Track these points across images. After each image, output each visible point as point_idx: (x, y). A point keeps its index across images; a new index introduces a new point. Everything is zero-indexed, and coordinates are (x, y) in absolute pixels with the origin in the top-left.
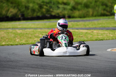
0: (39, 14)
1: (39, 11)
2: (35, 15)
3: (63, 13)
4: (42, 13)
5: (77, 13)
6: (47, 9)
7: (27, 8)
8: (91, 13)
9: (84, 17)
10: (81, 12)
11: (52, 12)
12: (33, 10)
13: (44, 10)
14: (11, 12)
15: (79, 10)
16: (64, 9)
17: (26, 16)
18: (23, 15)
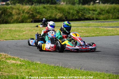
0: (77, 17)
1: (77, 15)
2: (74, 18)
3: (93, 16)
4: (79, 16)
5: (102, 17)
6: (82, 14)
7: (69, 13)
8: (111, 17)
9: (107, 19)
10: (104, 16)
11: (85, 15)
12: (73, 15)
13: (80, 14)
14: (59, 16)
15: (103, 15)
16: (94, 14)
17: (68, 18)
18: (66, 18)
